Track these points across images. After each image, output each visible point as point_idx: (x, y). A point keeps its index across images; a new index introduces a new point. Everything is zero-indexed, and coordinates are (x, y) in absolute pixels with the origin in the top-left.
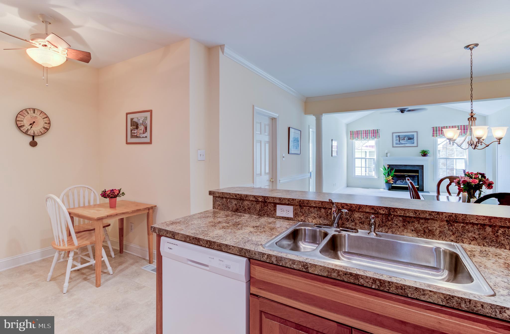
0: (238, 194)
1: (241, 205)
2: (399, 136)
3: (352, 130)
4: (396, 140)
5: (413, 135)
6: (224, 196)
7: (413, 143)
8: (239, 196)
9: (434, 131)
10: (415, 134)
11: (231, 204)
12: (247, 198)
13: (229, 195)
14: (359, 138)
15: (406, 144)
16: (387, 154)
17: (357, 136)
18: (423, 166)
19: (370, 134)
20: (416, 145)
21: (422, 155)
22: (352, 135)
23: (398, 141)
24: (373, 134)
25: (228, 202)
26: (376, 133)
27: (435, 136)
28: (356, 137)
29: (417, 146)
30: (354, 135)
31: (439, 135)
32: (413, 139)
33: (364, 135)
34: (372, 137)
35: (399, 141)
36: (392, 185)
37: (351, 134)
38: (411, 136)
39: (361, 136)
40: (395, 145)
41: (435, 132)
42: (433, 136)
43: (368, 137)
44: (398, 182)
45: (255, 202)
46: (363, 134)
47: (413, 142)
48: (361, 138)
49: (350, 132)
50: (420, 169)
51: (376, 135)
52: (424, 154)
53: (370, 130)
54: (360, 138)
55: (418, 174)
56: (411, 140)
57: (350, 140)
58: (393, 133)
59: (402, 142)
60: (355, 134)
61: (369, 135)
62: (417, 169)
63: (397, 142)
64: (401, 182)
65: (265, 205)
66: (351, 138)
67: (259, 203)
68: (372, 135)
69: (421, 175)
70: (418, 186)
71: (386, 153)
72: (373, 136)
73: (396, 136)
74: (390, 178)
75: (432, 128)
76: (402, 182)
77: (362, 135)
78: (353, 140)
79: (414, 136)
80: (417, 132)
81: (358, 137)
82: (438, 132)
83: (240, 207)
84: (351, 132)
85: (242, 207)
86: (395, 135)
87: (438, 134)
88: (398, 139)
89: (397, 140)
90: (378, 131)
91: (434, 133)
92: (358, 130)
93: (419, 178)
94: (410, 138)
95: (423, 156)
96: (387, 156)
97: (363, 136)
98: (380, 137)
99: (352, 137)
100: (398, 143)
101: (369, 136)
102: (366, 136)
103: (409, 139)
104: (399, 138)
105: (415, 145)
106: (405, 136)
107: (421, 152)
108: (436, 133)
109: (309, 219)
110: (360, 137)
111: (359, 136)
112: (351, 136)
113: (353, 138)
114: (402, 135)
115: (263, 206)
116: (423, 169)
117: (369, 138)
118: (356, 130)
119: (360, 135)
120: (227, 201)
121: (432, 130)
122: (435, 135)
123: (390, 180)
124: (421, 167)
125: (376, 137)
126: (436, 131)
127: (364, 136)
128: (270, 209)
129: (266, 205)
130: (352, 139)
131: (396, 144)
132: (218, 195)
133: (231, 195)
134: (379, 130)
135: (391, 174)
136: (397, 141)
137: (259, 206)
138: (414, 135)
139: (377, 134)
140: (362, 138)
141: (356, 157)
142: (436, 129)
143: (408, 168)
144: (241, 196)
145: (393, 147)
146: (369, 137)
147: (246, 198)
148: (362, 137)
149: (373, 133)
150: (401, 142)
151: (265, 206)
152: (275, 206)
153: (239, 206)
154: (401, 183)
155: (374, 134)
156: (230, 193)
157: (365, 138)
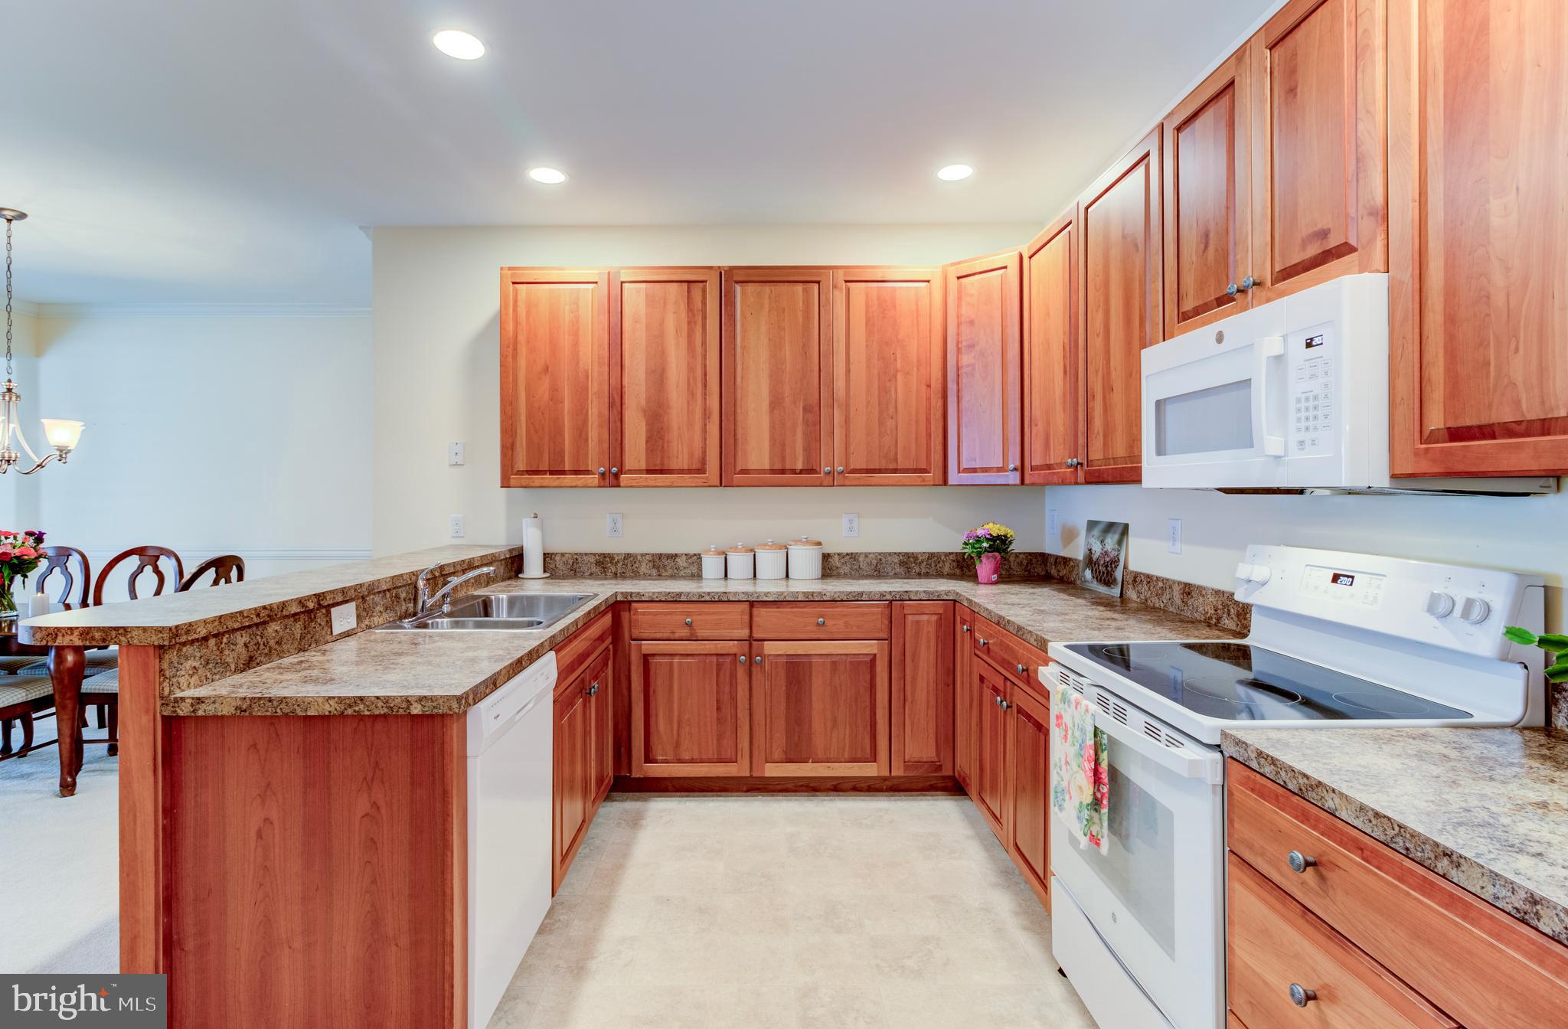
0: (264, 608)
1: (260, 640)
6: (225, 627)
8: (267, 612)
11: (233, 650)
12: (284, 613)
13: (239, 619)
25: (223, 645)
45: (292, 619)
65: (311, 618)
67: (299, 618)
83: (258, 649)
85: (262, 647)
109: (375, 619)
115: (307, 623)
120: (221, 643)
128: (320, 624)
129: (313, 617)
132: (205, 631)
133: (244, 617)
137: (299, 626)
144: (271, 610)
147: (282, 611)
151: (312, 622)
152: (328, 614)
153: (256, 645)
156: (241, 612)
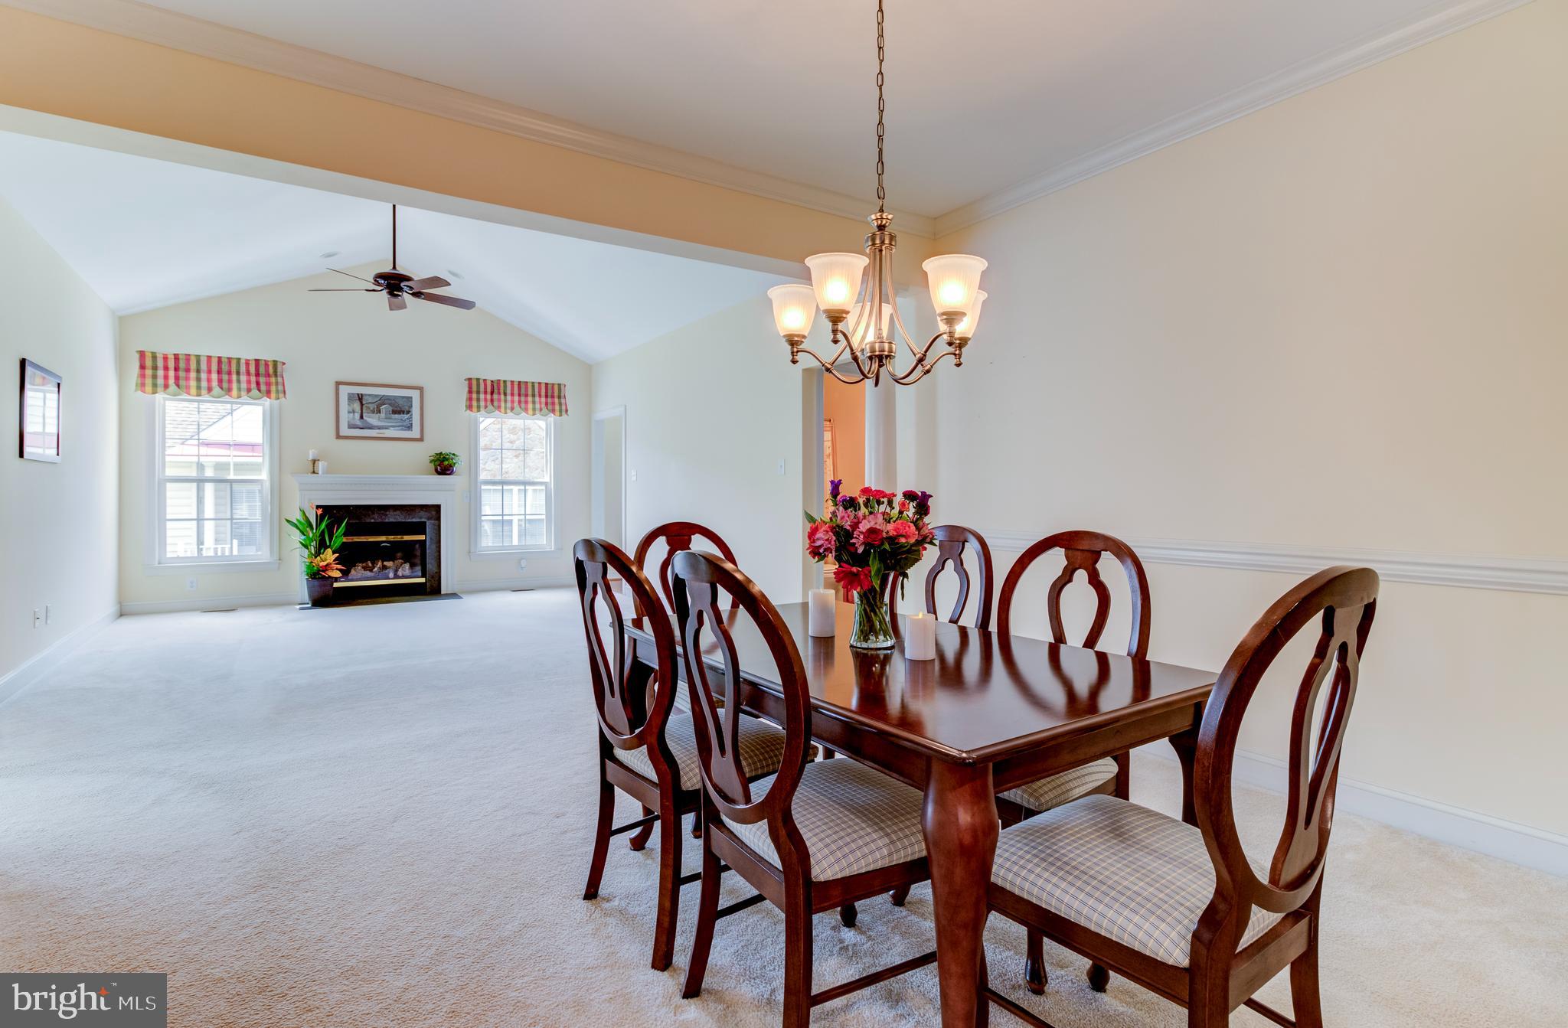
2: (360, 397)
3: (149, 349)
4: (349, 412)
5: (409, 399)
7: (410, 427)
9: (470, 392)
10: (415, 395)
14: (188, 388)
15: (387, 428)
16: (314, 462)
17: (177, 378)
18: (437, 508)
19: (243, 378)
20: (418, 436)
21: (436, 470)
22: (149, 372)
23: (357, 416)
24: (253, 379)
26: (268, 375)
27: (475, 409)
28: (171, 381)
29: (421, 439)
30: (160, 373)
31: (486, 407)
32: (408, 412)
33: (214, 376)
34: (249, 390)
35: (362, 417)
36: (336, 585)
37: (143, 367)
38: (401, 402)
39: (198, 380)
40: (345, 431)
41: (474, 396)
42: (470, 407)
43: (230, 390)
44: (357, 571)
46: (209, 372)
47: (407, 423)
48: (199, 388)
49: (137, 356)
50: (429, 519)
51: (268, 384)
52: (443, 466)
53: (243, 362)
54: (193, 391)
55: (422, 537)
56: (402, 415)
57: (139, 392)
58: (338, 384)
59: (372, 419)
60: (166, 368)
61: (239, 381)
62: (421, 518)
63: (354, 419)
64: (365, 568)
66: (143, 385)
68: (249, 382)
69: (433, 538)
70: (422, 577)
71: (311, 458)
72: (254, 385)
73: (351, 397)
74: (329, 556)
75: (467, 382)
76: (371, 571)
77: (204, 376)
78: (154, 392)
79: (412, 402)
80: (421, 389)
81: (182, 383)
82: (482, 396)
84: (142, 354)
86: (345, 391)
87: (482, 403)
88: (357, 406)
89: (354, 412)
90: (279, 370)
91: (470, 399)
92: (182, 351)
93: (428, 551)
94: (400, 409)
95: (439, 473)
96: (314, 472)
97: (209, 380)
98: (284, 392)
99: (149, 381)
100: (359, 423)
101: (235, 386)
102: (220, 381)
103: (394, 412)
104: (362, 405)
105: (415, 433)
106: (383, 400)
107: (432, 458)
108: (478, 400)
110: (193, 383)
111: (187, 379)
112: (143, 376)
113: (155, 385)
114: (369, 395)
116: (438, 519)
117: (235, 392)
118: (171, 351)
119: (193, 375)
121: (467, 389)
122: (475, 403)
123: (327, 565)
124: (434, 513)
125: (268, 393)
126: (478, 392)
127: (215, 384)
130: (149, 388)
131: (351, 426)
134: (284, 364)
135: (330, 542)
136: (352, 414)
138: (411, 398)
139: (273, 380)
140: (204, 391)
141: (170, 472)
142: (478, 385)
143: (392, 518)
145: (338, 437)
146: (239, 389)
148: (204, 384)
149: (257, 375)
150: (366, 422)
154: (368, 574)
155: (262, 380)
157: (216, 390)
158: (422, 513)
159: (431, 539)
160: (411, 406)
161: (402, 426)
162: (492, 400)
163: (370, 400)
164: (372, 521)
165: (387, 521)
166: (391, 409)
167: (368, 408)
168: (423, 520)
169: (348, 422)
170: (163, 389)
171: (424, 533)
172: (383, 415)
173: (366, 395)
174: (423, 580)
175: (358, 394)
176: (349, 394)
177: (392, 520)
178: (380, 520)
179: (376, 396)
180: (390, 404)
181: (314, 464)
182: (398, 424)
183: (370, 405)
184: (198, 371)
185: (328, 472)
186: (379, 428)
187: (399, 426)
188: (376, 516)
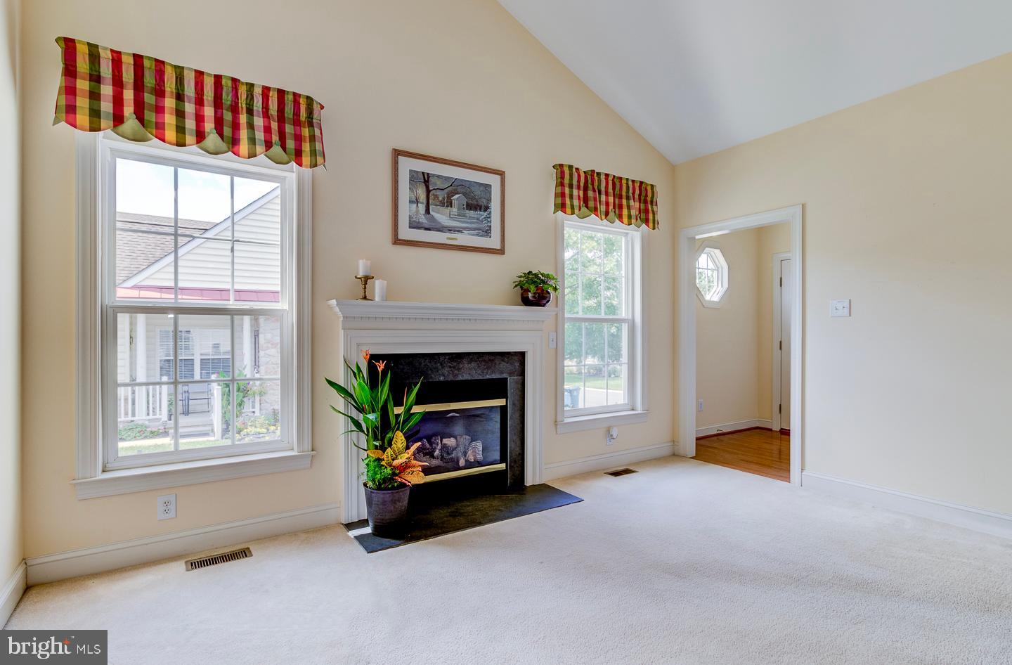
2: (426, 179)
3: (81, 35)
4: (411, 202)
5: (487, 187)
7: (487, 232)
9: (562, 184)
10: (494, 183)
14: (160, 126)
15: (459, 231)
16: (366, 279)
17: (139, 106)
18: (522, 355)
19: (259, 122)
20: (498, 246)
21: (524, 298)
22: (83, 84)
23: (422, 208)
24: (274, 125)
26: (297, 122)
27: (568, 210)
28: (129, 110)
29: (501, 252)
30: (107, 90)
32: (487, 208)
33: (209, 111)
34: (267, 145)
35: (428, 211)
37: (70, 72)
38: (478, 192)
39: (180, 114)
40: (406, 233)
41: (567, 191)
42: (563, 207)
43: (235, 140)
46: (200, 101)
47: (484, 225)
49: (59, 47)
50: (511, 374)
51: (298, 138)
52: (534, 292)
53: (258, 91)
54: (171, 134)
55: (502, 402)
56: (479, 212)
57: (63, 125)
58: (397, 153)
59: (441, 215)
60: (118, 82)
61: (251, 126)
62: (502, 372)
63: (417, 212)
64: (423, 452)
66: (71, 109)
68: (267, 131)
69: (516, 402)
70: (501, 462)
71: (361, 272)
72: (275, 138)
73: (414, 176)
75: (557, 169)
77: (190, 108)
78: (94, 128)
79: (491, 193)
80: (502, 174)
81: (149, 116)
82: (575, 192)
84: (69, 44)
86: (406, 165)
87: (575, 203)
88: (421, 192)
89: (417, 201)
90: (315, 115)
91: (562, 195)
93: (509, 424)
94: (476, 202)
95: (526, 302)
96: (365, 298)
97: (200, 119)
99: (83, 103)
100: (423, 220)
101: (244, 134)
102: (219, 122)
103: (470, 207)
104: (428, 191)
105: (494, 241)
106: (457, 187)
107: (518, 279)
108: (571, 197)
110: (170, 120)
111: (159, 109)
112: (70, 91)
113: (95, 113)
114: (438, 176)
116: (522, 373)
117: (244, 147)
119: (170, 103)
121: (556, 180)
122: (567, 202)
124: (517, 364)
125: (298, 154)
126: (570, 186)
127: (209, 126)
130: (83, 117)
131: (414, 225)
134: (323, 104)
136: (415, 205)
138: (490, 186)
139: (305, 131)
140: (189, 137)
141: (124, 294)
142: (570, 176)
143: (468, 373)
145: (397, 241)
146: (252, 141)
148: (190, 124)
149: (281, 119)
150: (433, 219)
155: (289, 129)
157: (212, 139)
158: (504, 366)
159: (514, 404)
160: (489, 200)
161: (478, 229)
162: (586, 200)
163: (439, 184)
164: (442, 378)
165: (460, 378)
166: (465, 201)
167: (436, 197)
168: (505, 376)
169: (410, 217)
170: (111, 123)
171: (503, 395)
172: (455, 210)
173: (434, 175)
174: (503, 466)
175: (423, 173)
176: (411, 171)
177: (466, 377)
178: (451, 378)
179: (447, 178)
180: (465, 194)
181: (366, 284)
182: (474, 226)
183: (438, 193)
184: (180, 97)
185: (386, 297)
186: (450, 230)
187: (474, 229)
188: (446, 371)
